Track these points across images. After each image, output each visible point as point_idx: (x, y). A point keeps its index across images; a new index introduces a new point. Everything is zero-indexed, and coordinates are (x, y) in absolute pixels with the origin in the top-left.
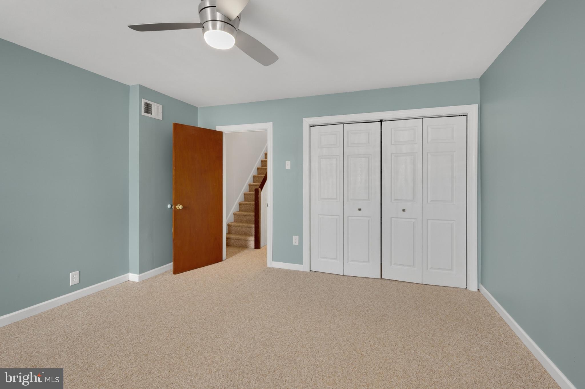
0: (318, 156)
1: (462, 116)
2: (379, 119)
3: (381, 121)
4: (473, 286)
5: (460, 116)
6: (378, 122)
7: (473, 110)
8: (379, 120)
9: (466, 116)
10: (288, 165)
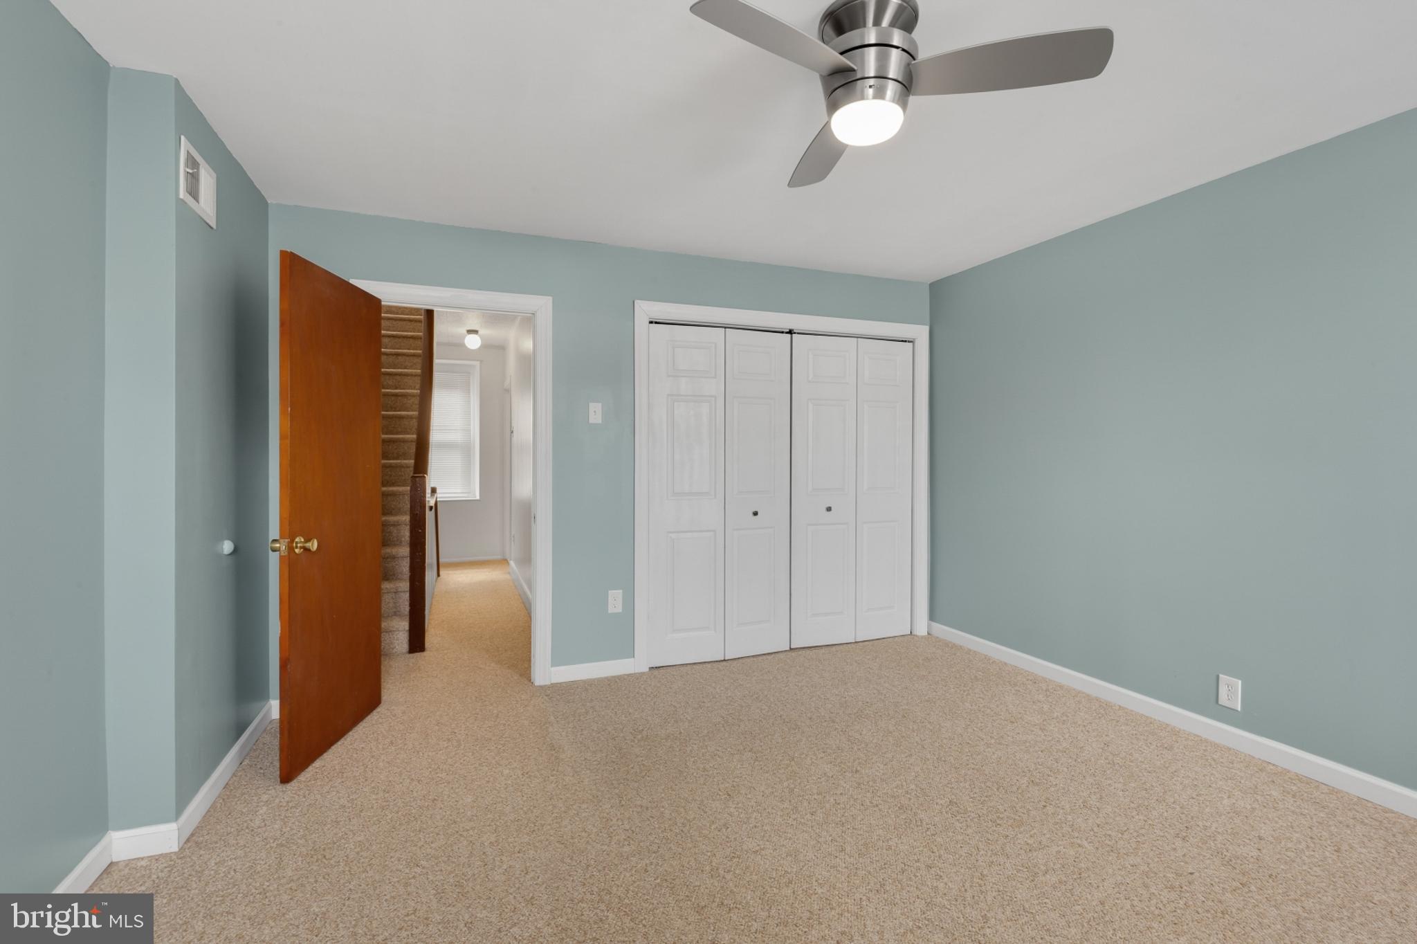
0: (668, 395)
1: (906, 341)
2: (787, 327)
3: (790, 332)
4: (922, 629)
5: (902, 341)
6: (784, 334)
7: (921, 333)
8: (788, 330)
9: (911, 344)
10: (596, 413)
